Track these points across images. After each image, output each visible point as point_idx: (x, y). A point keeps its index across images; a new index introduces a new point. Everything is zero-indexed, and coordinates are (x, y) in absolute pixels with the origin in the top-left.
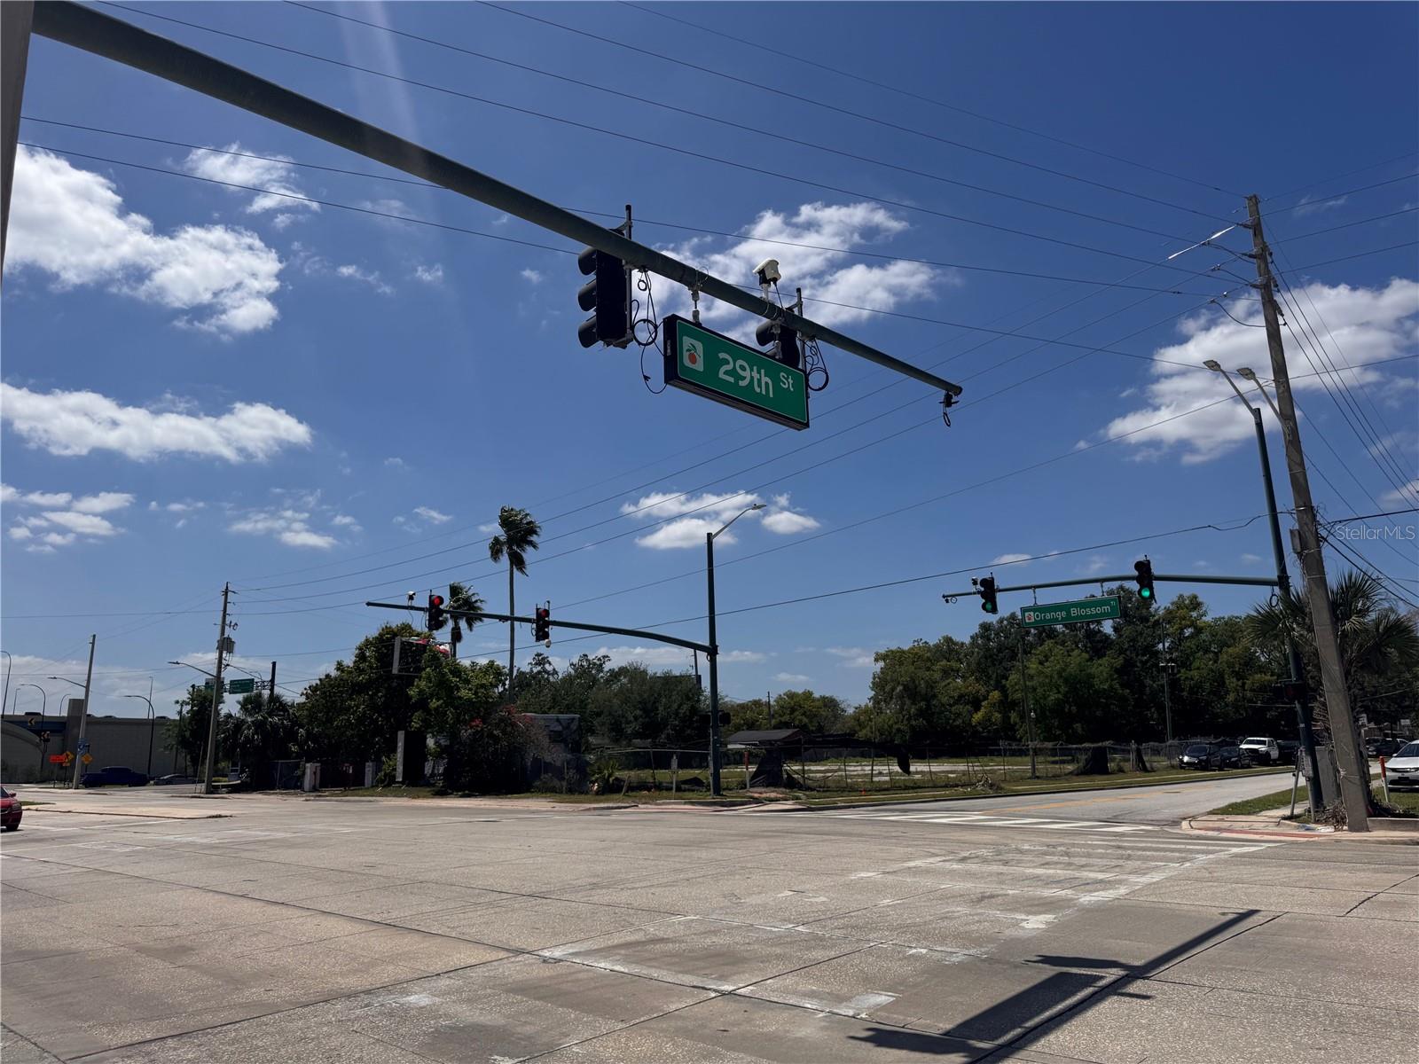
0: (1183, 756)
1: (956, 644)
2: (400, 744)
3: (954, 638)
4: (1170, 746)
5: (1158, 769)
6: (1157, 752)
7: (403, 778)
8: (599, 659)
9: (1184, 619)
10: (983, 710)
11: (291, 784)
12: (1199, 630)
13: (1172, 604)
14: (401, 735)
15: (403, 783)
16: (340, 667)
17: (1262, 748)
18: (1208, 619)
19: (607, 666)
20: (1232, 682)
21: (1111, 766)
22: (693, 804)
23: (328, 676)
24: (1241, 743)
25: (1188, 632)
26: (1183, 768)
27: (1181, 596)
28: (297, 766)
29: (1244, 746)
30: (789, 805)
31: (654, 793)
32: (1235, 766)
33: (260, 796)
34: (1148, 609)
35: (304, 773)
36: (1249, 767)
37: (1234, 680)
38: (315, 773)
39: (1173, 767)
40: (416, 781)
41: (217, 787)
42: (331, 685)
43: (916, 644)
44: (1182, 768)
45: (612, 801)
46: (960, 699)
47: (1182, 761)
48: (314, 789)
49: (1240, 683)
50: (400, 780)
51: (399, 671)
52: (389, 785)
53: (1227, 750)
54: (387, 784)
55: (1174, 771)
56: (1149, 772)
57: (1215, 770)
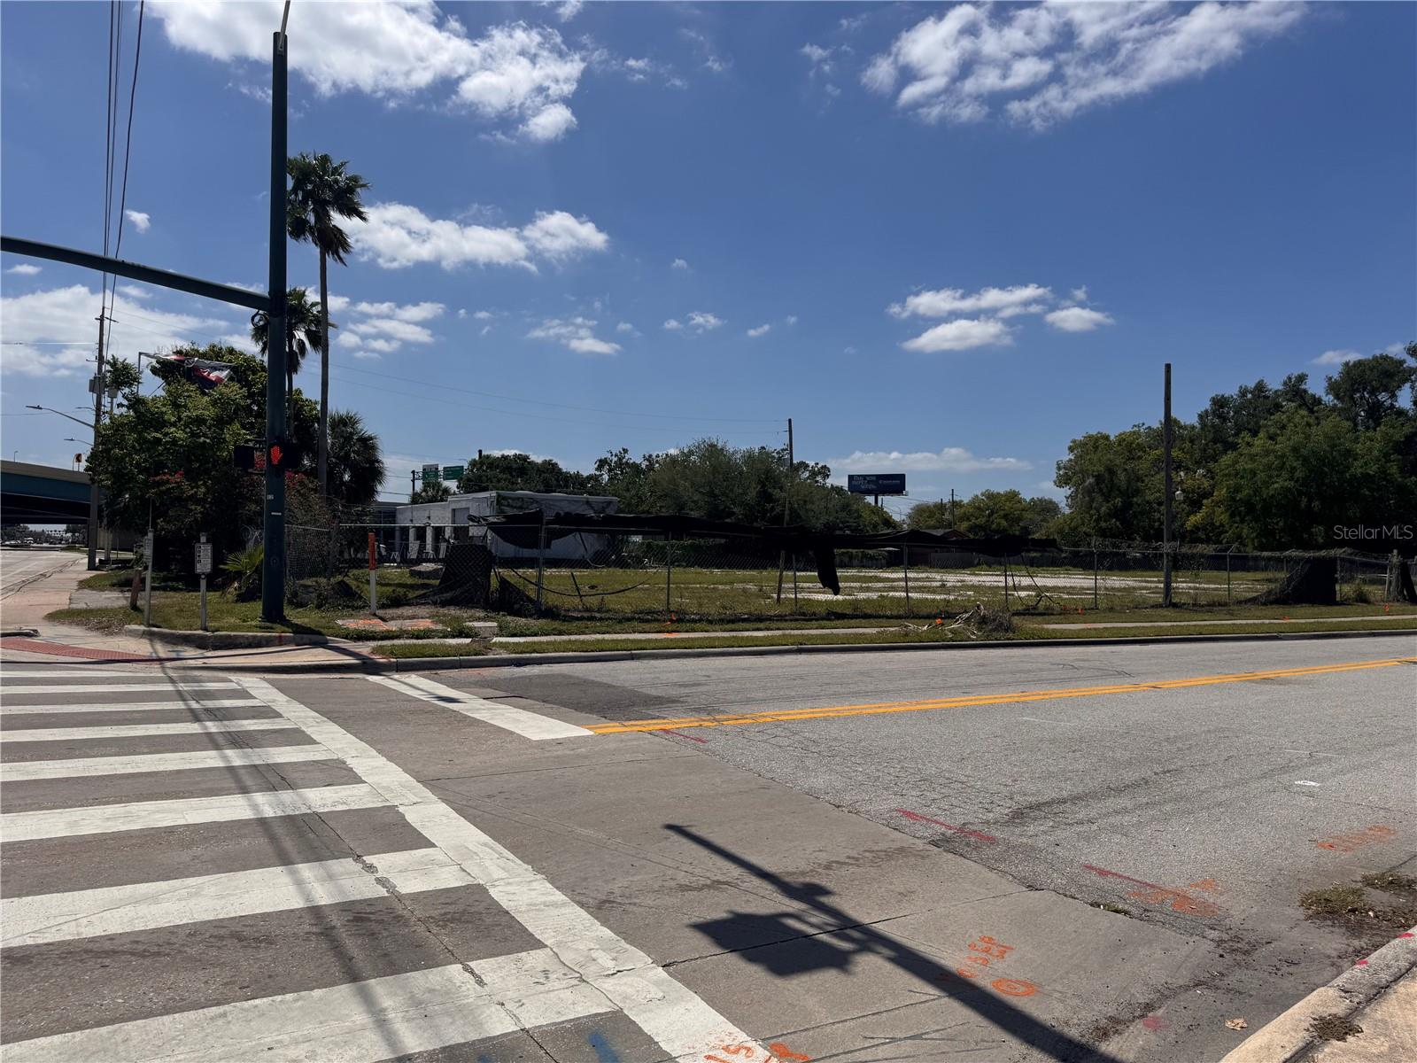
1: (1179, 426)
3: (1177, 419)
10: (1204, 509)
21: (1344, 590)
43: (1136, 429)
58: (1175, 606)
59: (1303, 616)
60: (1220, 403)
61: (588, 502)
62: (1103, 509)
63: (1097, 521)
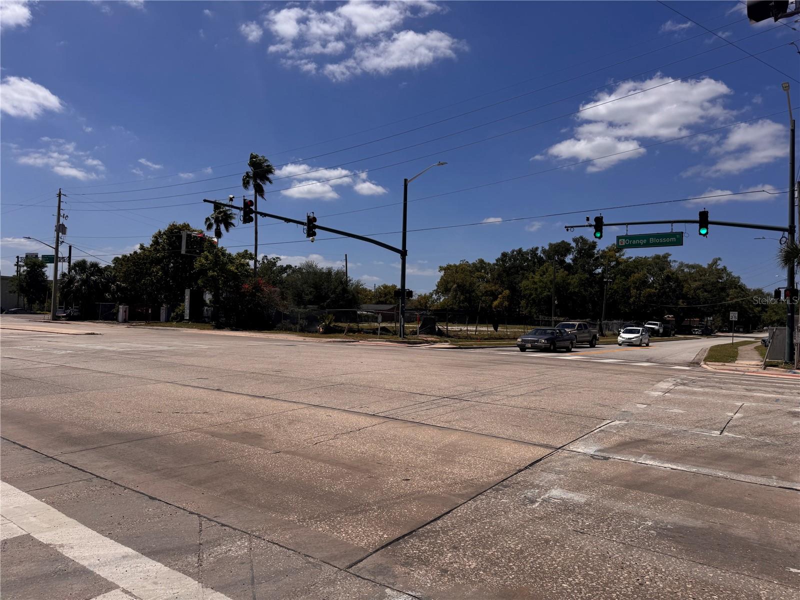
1: (485, 263)
2: (187, 297)
3: (484, 260)
6: (608, 326)
7: (190, 317)
8: (274, 259)
9: (612, 256)
10: (499, 299)
11: (109, 317)
13: (606, 249)
14: (187, 292)
15: (189, 320)
16: (142, 247)
17: (656, 327)
18: (625, 258)
19: (279, 264)
20: (633, 292)
22: (391, 341)
23: (135, 252)
24: (646, 324)
25: (613, 264)
28: (113, 307)
29: (647, 326)
30: (446, 345)
31: (362, 335)
33: (90, 323)
34: (594, 250)
35: (118, 311)
37: (635, 291)
38: (125, 312)
40: (198, 318)
41: (60, 317)
42: (138, 258)
43: (462, 262)
45: (340, 338)
46: (486, 293)
48: (125, 321)
50: (188, 318)
51: (186, 252)
52: (180, 321)
54: (176, 319)
60: (504, 255)
63: (459, 303)
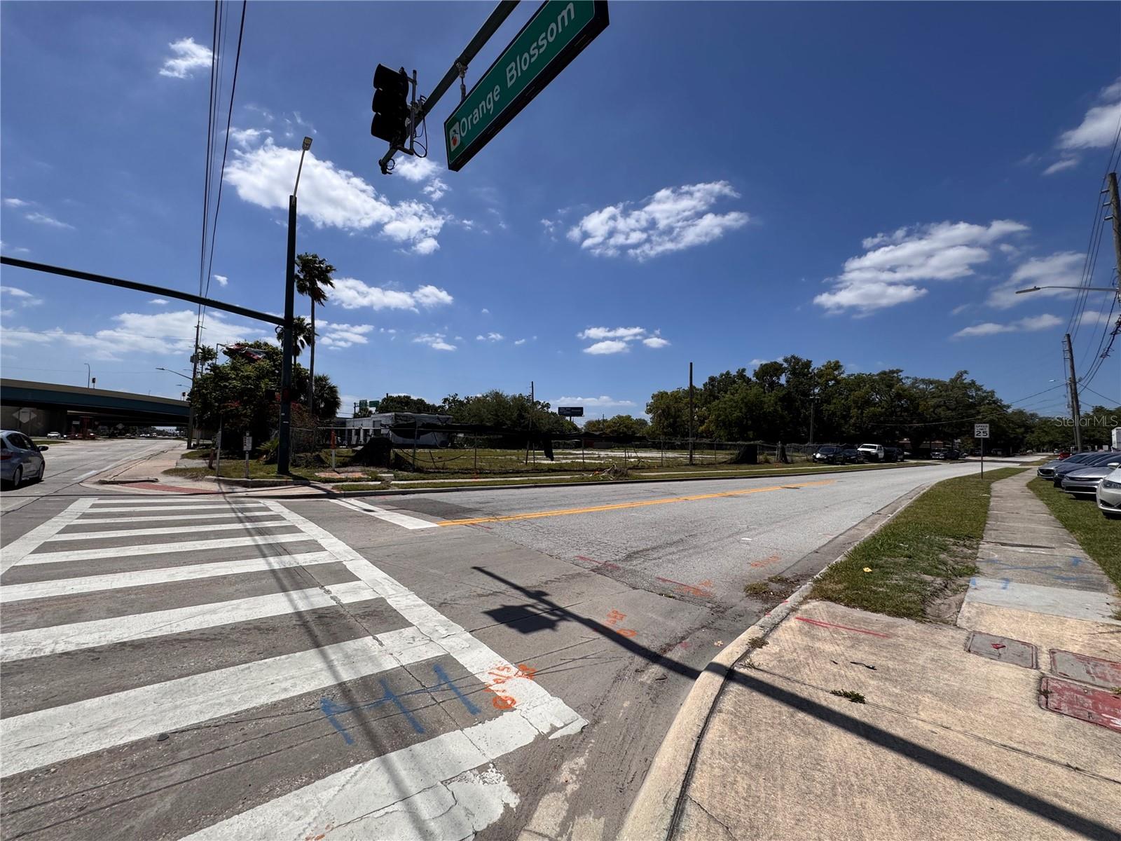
0: (816, 454)
1: (696, 389)
3: (695, 386)
4: (808, 447)
5: (797, 462)
6: (797, 450)
9: (830, 375)
12: (838, 382)
13: (823, 366)
17: (873, 451)
18: (844, 376)
20: (854, 412)
21: (760, 458)
24: (859, 447)
25: (831, 383)
26: (816, 462)
27: (830, 362)
29: (860, 449)
32: (853, 462)
34: (808, 369)
36: (863, 463)
37: (856, 410)
39: (808, 460)
44: (814, 462)
47: (815, 457)
49: (860, 411)
53: (848, 452)
55: (809, 464)
56: (789, 463)
57: (838, 464)
58: (694, 465)
59: (744, 469)
60: (712, 379)
61: (438, 418)
62: (665, 424)
63: (663, 429)
